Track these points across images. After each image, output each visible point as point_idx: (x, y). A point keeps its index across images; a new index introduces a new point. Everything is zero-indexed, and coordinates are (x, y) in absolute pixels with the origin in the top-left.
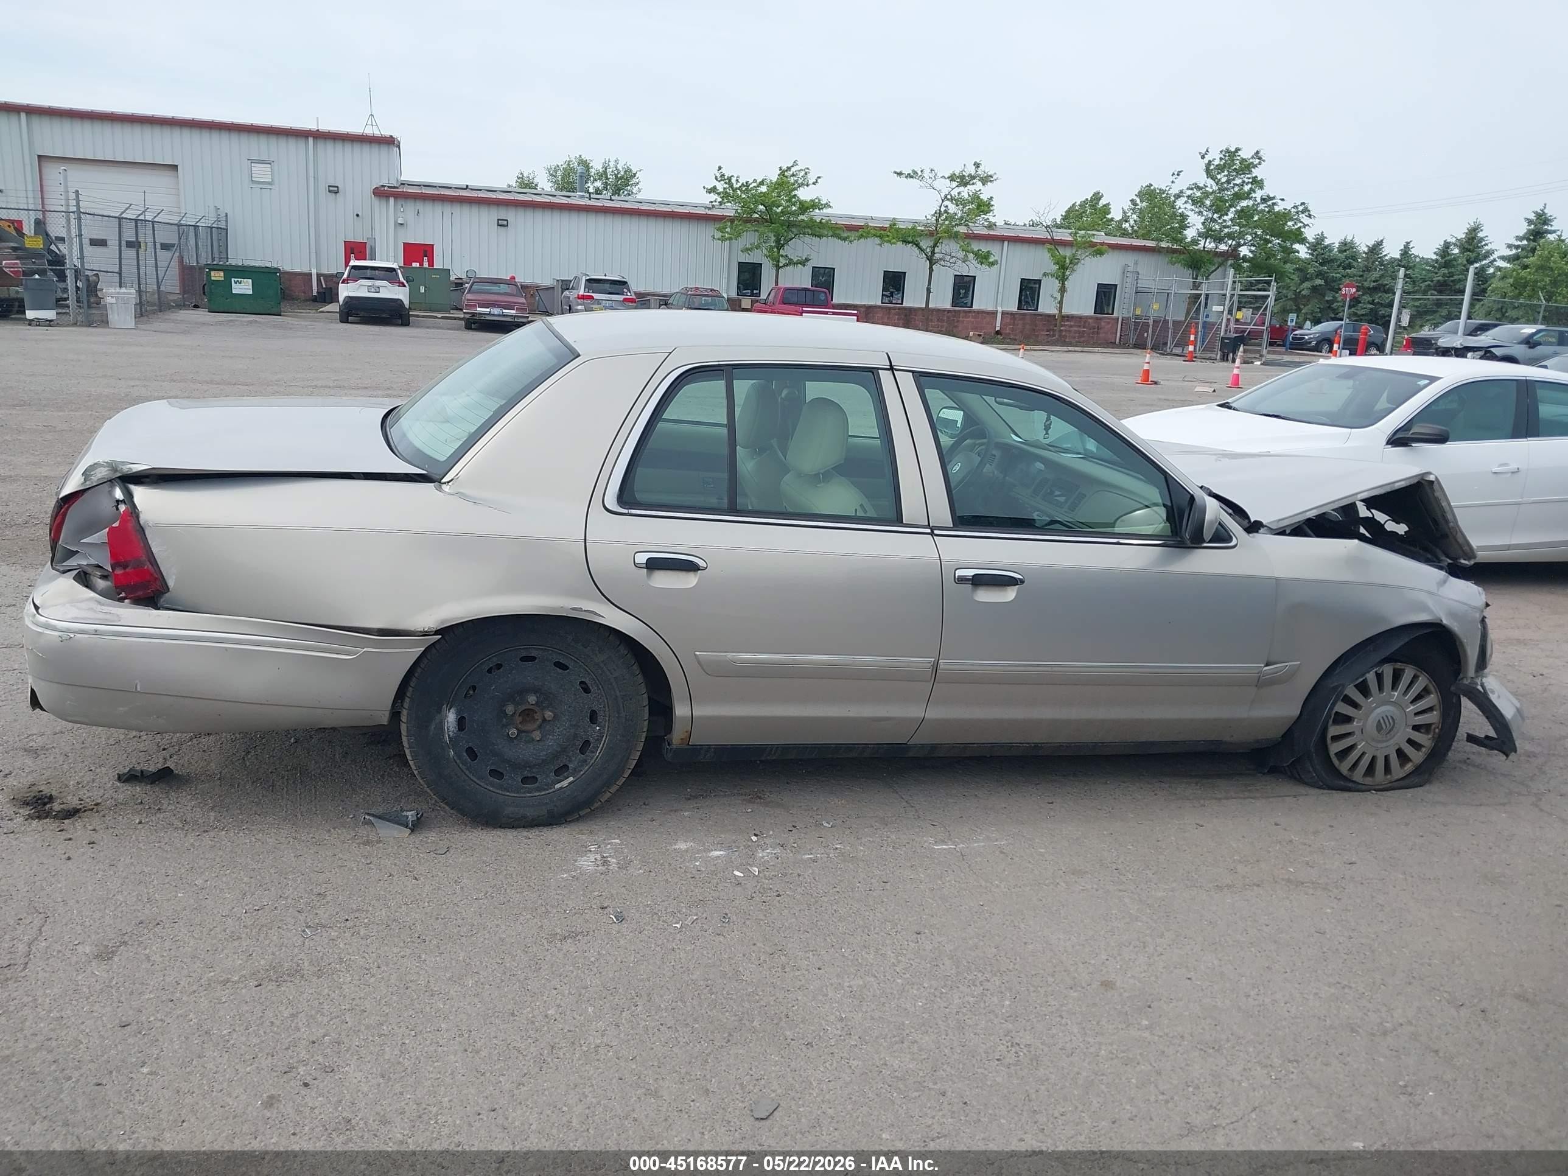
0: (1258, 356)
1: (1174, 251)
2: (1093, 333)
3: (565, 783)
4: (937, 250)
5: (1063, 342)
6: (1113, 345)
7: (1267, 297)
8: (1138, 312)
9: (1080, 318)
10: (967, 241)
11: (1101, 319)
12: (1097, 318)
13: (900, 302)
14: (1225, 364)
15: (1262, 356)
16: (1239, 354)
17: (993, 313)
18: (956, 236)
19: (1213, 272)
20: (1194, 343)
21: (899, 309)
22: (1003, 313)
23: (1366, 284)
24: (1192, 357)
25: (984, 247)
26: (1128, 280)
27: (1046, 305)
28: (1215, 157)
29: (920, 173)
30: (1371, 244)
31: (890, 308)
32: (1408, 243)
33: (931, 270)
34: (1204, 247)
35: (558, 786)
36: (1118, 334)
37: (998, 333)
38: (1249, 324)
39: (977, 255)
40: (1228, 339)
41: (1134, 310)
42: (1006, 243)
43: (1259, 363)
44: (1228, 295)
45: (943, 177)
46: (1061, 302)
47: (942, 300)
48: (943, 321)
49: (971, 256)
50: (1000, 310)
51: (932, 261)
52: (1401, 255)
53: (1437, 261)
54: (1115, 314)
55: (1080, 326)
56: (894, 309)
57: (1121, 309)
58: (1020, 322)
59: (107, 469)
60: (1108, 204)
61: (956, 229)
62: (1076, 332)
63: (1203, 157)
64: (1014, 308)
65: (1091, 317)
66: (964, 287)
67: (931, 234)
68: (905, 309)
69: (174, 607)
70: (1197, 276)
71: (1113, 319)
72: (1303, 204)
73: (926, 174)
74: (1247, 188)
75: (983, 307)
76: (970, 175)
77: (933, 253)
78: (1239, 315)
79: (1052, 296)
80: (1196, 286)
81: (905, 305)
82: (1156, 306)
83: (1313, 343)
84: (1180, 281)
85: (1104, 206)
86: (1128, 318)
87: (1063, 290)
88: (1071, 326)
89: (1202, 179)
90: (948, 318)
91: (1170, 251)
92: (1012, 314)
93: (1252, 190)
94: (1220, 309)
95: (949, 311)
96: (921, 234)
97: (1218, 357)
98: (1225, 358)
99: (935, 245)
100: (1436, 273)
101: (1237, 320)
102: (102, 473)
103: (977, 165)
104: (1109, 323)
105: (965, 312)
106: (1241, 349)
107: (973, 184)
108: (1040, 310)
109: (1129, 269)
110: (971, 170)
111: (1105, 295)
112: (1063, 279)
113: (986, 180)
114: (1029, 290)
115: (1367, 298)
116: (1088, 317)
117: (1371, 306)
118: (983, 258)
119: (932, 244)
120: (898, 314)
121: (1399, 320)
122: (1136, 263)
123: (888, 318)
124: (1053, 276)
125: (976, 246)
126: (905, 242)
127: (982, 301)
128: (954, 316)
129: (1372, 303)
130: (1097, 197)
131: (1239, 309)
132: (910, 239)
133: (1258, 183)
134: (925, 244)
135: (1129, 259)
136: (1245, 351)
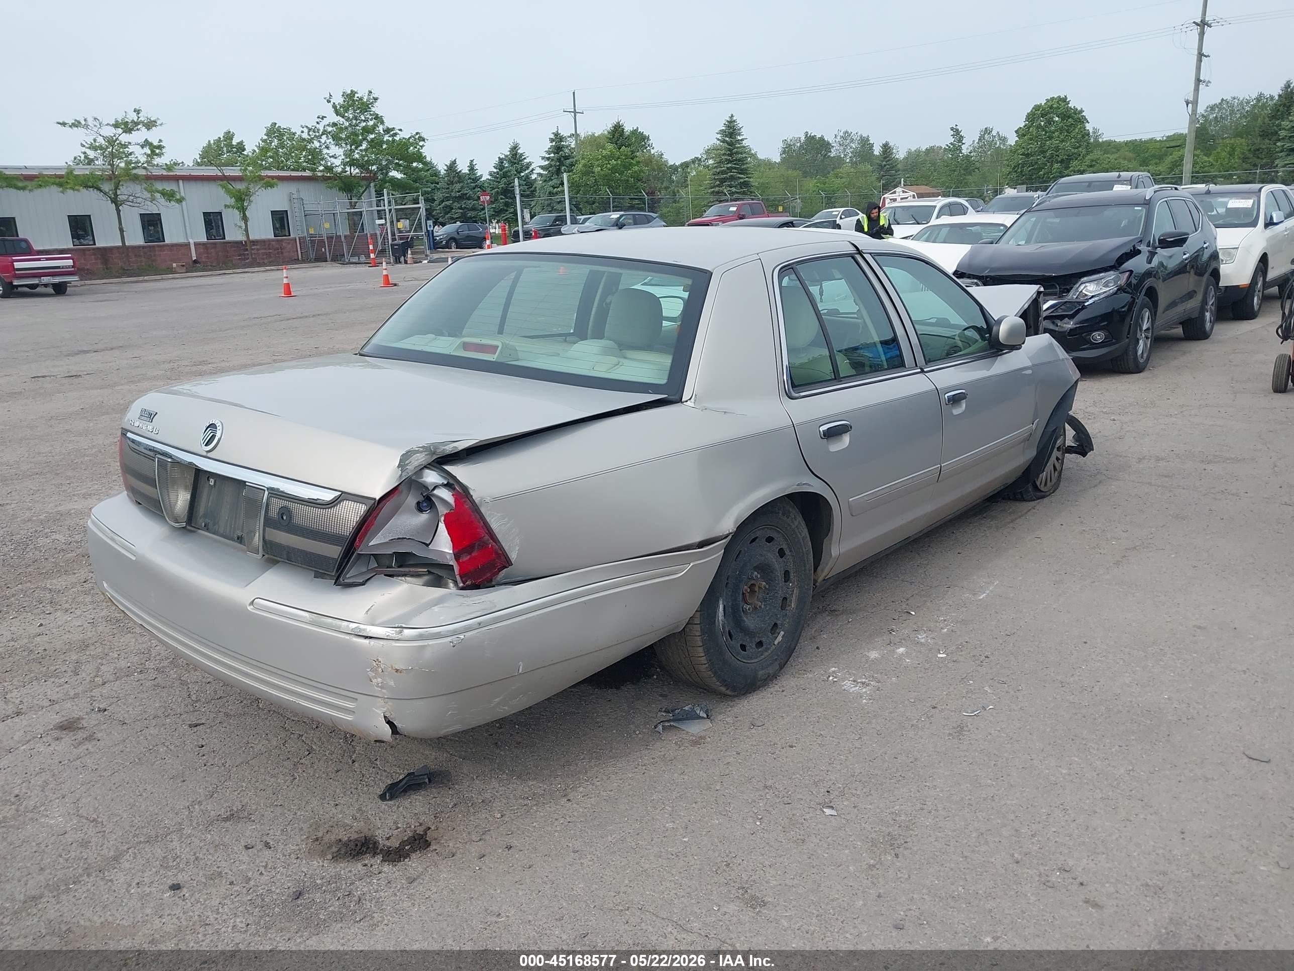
0: (424, 256)
1: (329, 178)
2: (278, 253)
3: (780, 638)
4: (119, 192)
5: (255, 263)
6: (296, 261)
7: (420, 208)
8: (312, 231)
9: (263, 242)
10: (150, 181)
11: (282, 240)
12: (278, 240)
13: (91, 243)
14: (399, 265)
15: (427, 256)
16: (409, 256)
17: (186, 245)
18: (136, 178)
19: (363, 193)
20: (374, 251)
21: (94, 249)
22: (196, 244)
23: (453, 194)
24: (375, 263)
25: (169, 187)
26: (296, 205)
27: (233, 233)
28: (339, 100)
29: (83, 123)
30: (448, 163)
31: (84, 250)
32: (472, 161)
33: (118, 211)
34: (351, 174)
35: (776, 642)
36: (299, 250)
37: (195, 262)
38: (409, 231)
39: (164, 194)
40: (396, 245)
41: (308, 230)
42: (181, 182)
43: (426, 262)
44: (387, 210)
45: (108, 124)
46: (246, 230)
47: (136, 237)
48: (140, 256)
49: (158, 195)
50: (192, 241)
51: (115, 201)
52: (469, 170)
53: (498, 173)
54: (292, 236)
55: (265, 249)
56: (89, 250)
57: (296, 231)
58: (213, 250)
59: (423, 455)
60: (242, 142)
61: (134, 171)
62: (263, 254)
63: (329, 101)
64: (204, 239)
65: (273, 240)
66: (152, 223)
67: (110, 179)
68: (98, 249)
69: (527, 578)
70: (351, 196)
71: (292, 240)
72: (417, 133)
73: (91, 122)
74: (371, 123)
75: (175, 240)
76: (133, 121)
77: (116, 195)
78: (400, 225)
79: (236, 225)
80: (353, 206)
81: (98, 245)
82: (327, 225)
83: (444, 243)
84: (340, 203)
85: (238, 143)
86: (304, 238)
87: (245, 219)
88: (258, 250)
89: (333, 118)
90: (145, 253)
91: (325, 179)
92: (204, 244)
93: (375, 126)
94: (383, 221)
95: (143, 247)
96: (101, 178)
97: (392, 261)
98: (398, 261)
99: (117, 188)
100: (499, 182)
101: (400, 231)
102: (420, 459)
103: (138, 112)
104: (289, 243)
105: (159, 246)
106: (409, 252)
107: (138, 130)
108: (228, 238)
109: (295, 196)
110: (133, 116)
111: (280, 219)
112: (243, 210)
113: (150, 125)
114: (213, 221)
115: (456, 205)
116: (270, 241)
117: (461, 211)
118: (169, 196)
119: (112, 187)
120: (95, 255)
121: (523, 218)
122: (298, 191)
123: (85, 259)
124: (233, 207)
125: (159, 186)
126: (87, 187)
127: (172, 234)
128: (150, 251)
129: (461, 208)
130: (229, 136)
131: (398, 221)
132: (90, 184)
133: (379, 119)
134: (107, 187)
135: (292, 188)
136: (412, 253)
